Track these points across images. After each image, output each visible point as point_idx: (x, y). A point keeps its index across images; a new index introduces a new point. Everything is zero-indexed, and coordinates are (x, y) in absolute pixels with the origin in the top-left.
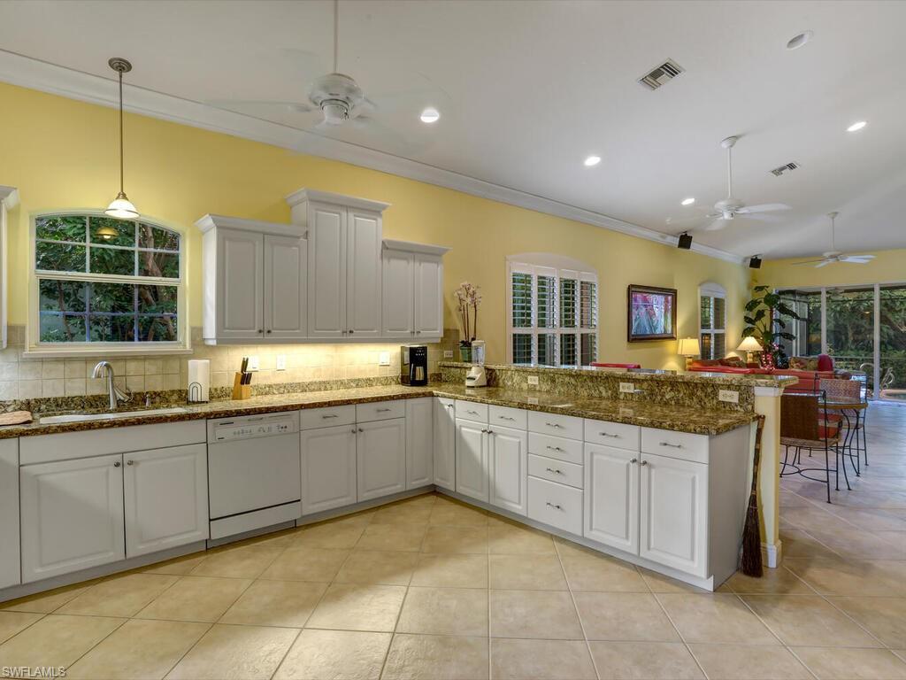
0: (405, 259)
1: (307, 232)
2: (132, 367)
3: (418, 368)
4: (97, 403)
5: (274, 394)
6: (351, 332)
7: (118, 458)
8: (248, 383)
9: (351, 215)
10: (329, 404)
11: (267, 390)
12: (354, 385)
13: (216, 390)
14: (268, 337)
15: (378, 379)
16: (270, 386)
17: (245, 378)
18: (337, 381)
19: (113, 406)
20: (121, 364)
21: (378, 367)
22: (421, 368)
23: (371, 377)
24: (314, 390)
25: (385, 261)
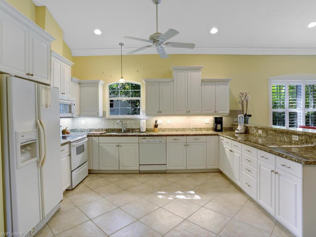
0: (211, 85)
1: (173, 80)
2: (128, 121)
3: (218, 125)
4: (119, 130)
5: (166, 131)
6: (189, 112)
7: (117, 144)
8: (157, 127)
9: (189, 72)
10: (176, 135)
11: (164, 130)
12: (195, 130)
13: (149, 129)
14: (160, 113)
15: (204, 128)
16: (165, 129)
17: (156, 126)
18: (188, 129)
19: (123, 131)
20: (126, 121)
21: (204, 124)
22: (220, 125)
23: (202, 128)
24: (180, 131)
25: (203, 87)
